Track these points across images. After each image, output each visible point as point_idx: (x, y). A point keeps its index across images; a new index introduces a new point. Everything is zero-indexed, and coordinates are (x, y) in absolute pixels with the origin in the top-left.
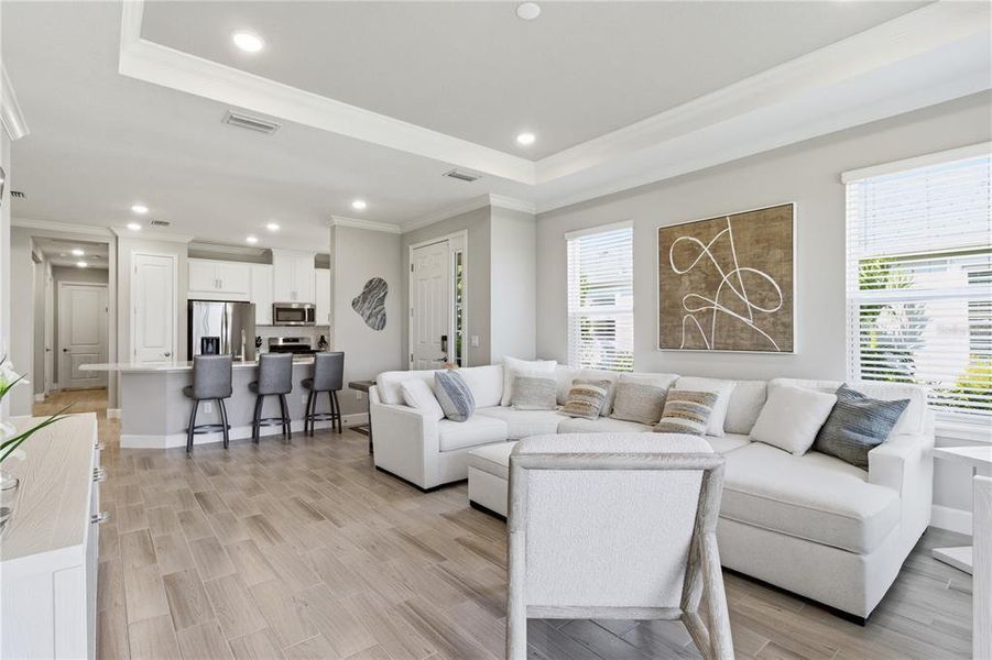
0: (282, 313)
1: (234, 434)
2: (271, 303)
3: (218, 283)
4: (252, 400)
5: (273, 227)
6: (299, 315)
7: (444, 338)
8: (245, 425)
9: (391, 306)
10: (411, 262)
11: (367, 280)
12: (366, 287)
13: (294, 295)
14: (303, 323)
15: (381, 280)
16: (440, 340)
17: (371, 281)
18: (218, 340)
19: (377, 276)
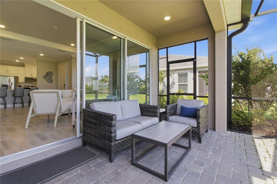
0: (27, 79)
1: (8, 106)
2: (24, 77)
3: (8, 71)
4: (14, 98)
5: (22, 58)
6: (33, 80)
7: (65, 85)
8: (12, 104)
9: (53, 78)
10: (59, 68)
11: (47, 72)
12: (47, 73)
13: (31, 75)
14: (34, 82)
15: (51, 72)
16: (63, 85)
17: (48, 72)
18: (7, 86)
19: (50, 71)
